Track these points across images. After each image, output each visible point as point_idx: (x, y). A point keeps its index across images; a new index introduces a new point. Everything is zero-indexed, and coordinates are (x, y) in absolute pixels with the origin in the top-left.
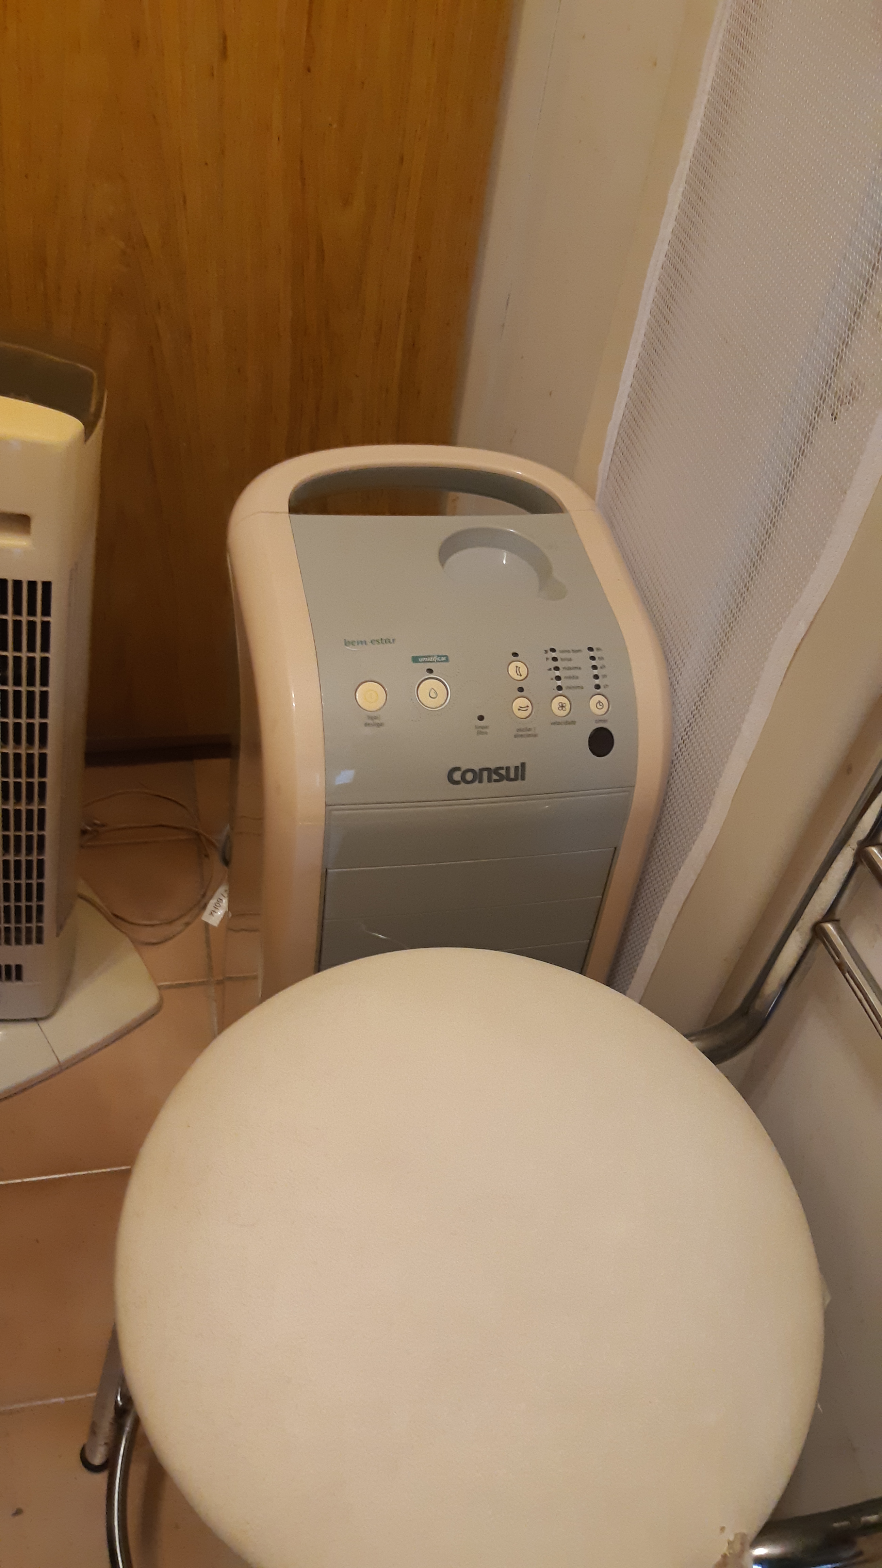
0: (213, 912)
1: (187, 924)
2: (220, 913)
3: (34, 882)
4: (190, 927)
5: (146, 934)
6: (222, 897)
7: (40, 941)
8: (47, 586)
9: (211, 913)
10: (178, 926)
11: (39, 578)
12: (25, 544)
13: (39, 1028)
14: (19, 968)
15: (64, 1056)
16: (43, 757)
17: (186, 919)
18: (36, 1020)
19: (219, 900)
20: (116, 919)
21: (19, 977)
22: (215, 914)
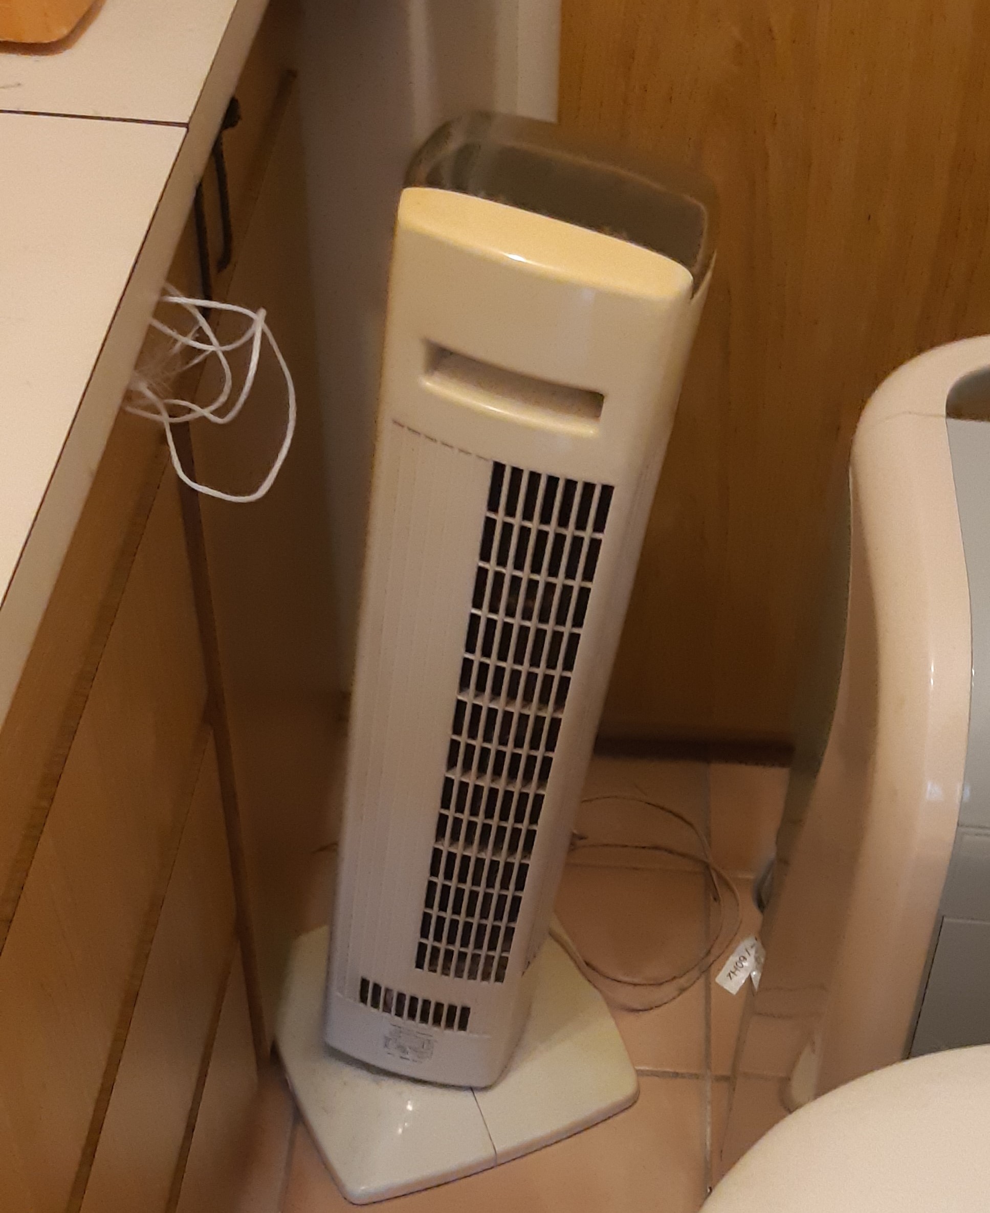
0: (732, 974)
1: (682, 990)
2: (740, 978)
3: (510, 893)
4: (686, 994)
5: (625, 995)
6: (746, 955)
7: (499, 978)
8: (607, 490)
9: (730, 974)
10: (669, 990)
11: (599, 479)
12: (591, 432)
13: (473, 1099)
14: (466, 1011)
15: (503, 1145)
16: (556, 723)
17: (682, 981)
18: (472, 1089)
19: (742, 958)
20: (588, 968)
21: (463, 1026)
22: (735, 978)
